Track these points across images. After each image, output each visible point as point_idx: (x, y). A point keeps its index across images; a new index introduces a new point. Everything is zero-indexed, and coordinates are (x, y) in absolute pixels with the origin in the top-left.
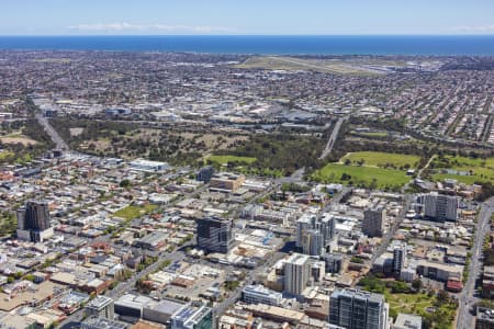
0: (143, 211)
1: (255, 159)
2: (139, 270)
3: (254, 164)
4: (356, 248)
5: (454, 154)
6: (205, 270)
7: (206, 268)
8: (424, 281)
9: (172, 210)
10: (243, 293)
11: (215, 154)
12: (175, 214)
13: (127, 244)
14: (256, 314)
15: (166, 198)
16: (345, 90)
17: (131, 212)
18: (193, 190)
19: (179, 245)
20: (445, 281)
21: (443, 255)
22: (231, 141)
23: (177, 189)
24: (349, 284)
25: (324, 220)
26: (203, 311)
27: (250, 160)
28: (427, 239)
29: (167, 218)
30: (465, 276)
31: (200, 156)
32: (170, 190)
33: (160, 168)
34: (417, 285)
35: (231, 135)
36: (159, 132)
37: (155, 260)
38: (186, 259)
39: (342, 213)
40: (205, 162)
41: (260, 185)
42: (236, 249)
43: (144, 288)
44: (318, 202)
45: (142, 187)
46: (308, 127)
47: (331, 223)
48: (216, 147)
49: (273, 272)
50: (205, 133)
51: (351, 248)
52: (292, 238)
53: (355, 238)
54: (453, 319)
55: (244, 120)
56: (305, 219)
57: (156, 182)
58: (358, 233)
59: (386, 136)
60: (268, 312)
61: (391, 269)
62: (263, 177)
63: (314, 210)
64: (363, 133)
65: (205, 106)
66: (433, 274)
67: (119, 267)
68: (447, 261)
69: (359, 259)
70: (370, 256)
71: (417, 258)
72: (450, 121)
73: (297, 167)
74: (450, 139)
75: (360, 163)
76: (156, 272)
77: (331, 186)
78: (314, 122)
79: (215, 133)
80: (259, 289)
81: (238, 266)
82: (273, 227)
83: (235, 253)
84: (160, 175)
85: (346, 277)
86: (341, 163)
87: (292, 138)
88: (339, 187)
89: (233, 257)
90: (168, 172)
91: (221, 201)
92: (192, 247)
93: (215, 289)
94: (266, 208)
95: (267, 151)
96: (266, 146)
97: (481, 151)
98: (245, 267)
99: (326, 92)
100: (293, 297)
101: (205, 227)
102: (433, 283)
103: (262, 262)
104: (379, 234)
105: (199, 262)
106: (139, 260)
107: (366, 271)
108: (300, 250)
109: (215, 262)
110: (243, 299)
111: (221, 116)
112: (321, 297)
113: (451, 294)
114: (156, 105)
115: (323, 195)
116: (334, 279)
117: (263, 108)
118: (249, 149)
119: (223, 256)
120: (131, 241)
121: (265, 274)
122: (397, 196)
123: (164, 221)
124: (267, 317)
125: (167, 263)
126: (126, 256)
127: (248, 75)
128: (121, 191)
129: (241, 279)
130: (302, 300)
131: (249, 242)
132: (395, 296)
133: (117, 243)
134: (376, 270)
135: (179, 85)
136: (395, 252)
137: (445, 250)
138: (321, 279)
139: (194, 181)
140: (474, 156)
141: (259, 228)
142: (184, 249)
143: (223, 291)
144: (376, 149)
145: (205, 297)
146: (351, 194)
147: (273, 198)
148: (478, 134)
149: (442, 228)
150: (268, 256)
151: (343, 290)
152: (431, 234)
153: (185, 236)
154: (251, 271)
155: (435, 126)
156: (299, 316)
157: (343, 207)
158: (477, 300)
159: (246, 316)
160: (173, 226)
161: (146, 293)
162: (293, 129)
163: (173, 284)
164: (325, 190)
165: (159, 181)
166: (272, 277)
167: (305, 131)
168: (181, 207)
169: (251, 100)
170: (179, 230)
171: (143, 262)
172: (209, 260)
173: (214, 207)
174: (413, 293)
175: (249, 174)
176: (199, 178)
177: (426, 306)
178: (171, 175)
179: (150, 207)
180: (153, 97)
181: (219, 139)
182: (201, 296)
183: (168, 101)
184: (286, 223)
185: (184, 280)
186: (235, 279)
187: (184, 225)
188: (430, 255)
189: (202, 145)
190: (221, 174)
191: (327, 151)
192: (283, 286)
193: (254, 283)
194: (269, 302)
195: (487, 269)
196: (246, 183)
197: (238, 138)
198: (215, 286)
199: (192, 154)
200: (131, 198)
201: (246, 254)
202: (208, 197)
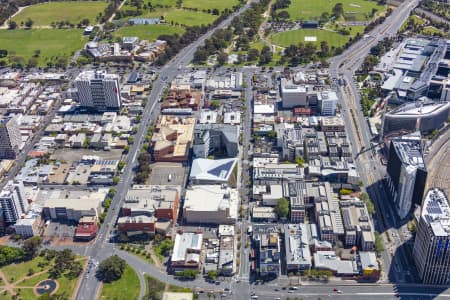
28: (76, 147)
66: (62, 216)
68: (91, 183)
71: (52, 187)
86: (5, 26)
104: (10, 154)
137: (93, 163)
149: (101, 124)
152: (81, 139)
188: (71, 178)
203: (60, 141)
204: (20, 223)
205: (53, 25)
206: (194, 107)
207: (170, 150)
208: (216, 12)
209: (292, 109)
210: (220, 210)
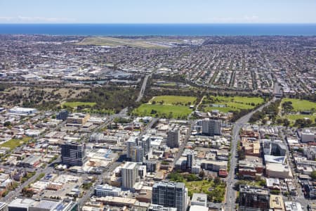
0: (21, 142)
1: (95, 103)
2: (23, 182)
3: (95, 107)
4: (164, 156)
5: (216, 95)
6: (69, 177)
7: (69, 176)
8: (206, 172)
9: (42, 140)
10: (95, 191)
11: (68, 101)
12: (44, 142)
13: (12, 165)
14: (105, 203)
15: (37, 132)
16: (148, 58)
17: (13, 143)
18: (55, 126)
19: (49, 163)
20: (218, 171)
21: (215, 155)
22: (78, 92)
23: (44, 126)
24: (162, 178)
25: (144, 140)
26: (72, 205)
27: (92, 104)
28: (205, 147)
29: (39, 146)
30: (228, 167)
31: (59, 103)
32: (39, 127)
33: (31, 112)
34: (202, 175)
35: (77, 89)
36: (28, 88)
37: (33, 174)
38: (55, 171)
39: (153, 134)
40: (62, 107)
41: (100, 120)
42: (88, 162)
43: (28, 193)
44: (138, 128)
45: (20, 126)
46: (127, 82)
47: (148, 141)
48: (68, 97)
49: (114, 175)
50: (60, 88)
51: (161, 156)
52: (124, 153)
53: (162, 149)
54: (224, 193)
55: (85, 78)
56: (132, 140)
57: (29, 122)
58: (164, 146)
59: (175, 85)
60: (113, 201)
61: (186, 167)
62: (101, 114)
63: (136, 134)
64: (161, 84)
65: (58, 70)
66: (210, 168)
67: (9, 181)
68: (217, 159)
69: (166, 162)
70: (172, 160)
71: (200, 159)
72: (211, 75)
73: (123, 107)
74: (212, 86)
75: (162, 103)
76: (35, 182)
77: (145, 118)
78: (131, 79)
79: (66, 87)
80: (106, 186)
81: (90, 173)
82: (111, 146)
83: (87, 165)
84: (31, 117)
85: (159, 174)
86: (150, 103)
87: (118, 89)
88: (150, 118)
89: (86, 167)
90: (37, 115)
91: (75, 132)
92: (59, 164)
93: (77, 190)
94: (105, 134)
95: (102, 98)
96: (101, 94)
97: (230, 93)
98: (95, 173)
99: (136, 59)
100: (128, 189)
101: (66, 149)
102: (211, 173)
103: (105, 169)
104: (177, 146)
105: (64, 173)
106: (22, 175)
107: (171, 169)
108: (130, 160)
109: (75, 172)
110: (96, 194)
111: (70, 76)
112: (145, 188)
113: (221, 179)
114: (24, 70)
115: (141, 124)
116: (152, 176)
117: (97, 70)
118: (90, 97)
119: (80, 167)
120: (15, 163)
121: (109, 177)
122: (185, 122)
123: (37, 148)
124: (112, 204)
125: (43, 176)
126: (13, 173)
127: (85, 49)
128: (5, 129)
129: (93, 182)
130: (133, 191)
131: (96, 157)
132: (190, 183)
133: (5, 165)
134: (177, 168)
135: (39, 56)
136: (187, 156)
137: (216, 152)
138: (144, 177)
139: (56, 120)
140: (227, 95)
141: (102, 148)
142: (53, 165)
143: (82, 190)
144: (170, 94)
145: (70, 196)
146: (158, 122)
147: (109, 128)
148: (228, 82)
149: (213, 140)
150: (109, 165)
151: (160, 182)
152: (207, 143)
153: (52, 156)
154: (99, 176)
155: (203, 78)
156: (133, 201)
157: (154, 131)
158: (237, 181)
159: (99, 205)
160: (44, 151)
161: (29, 197)
162: (118, 83)
163: (48, 189)
164: (141, 121)
165: (31, 121)
166: (113, 178)
167: (125, 84)
168: (49, 138)
169: (89, 65)
170: (48, 153)
171: (25, 176)
172: (71, 171)
173: (71, 136)
174: (199, 180)
175: (92, 113)
176: (58, 117)
177: (208, 187)
178: (39, 117)
179: (27, 139)
180: (22, 65)
181: (70, 91)
182: (67, 195)
183: (32, 67)
184: (119, 143)
185: (54, 186)
186: (90, 182)
187: (51, 149)
188: (207, 157)
189: (58, 96)
190: (73, 114)
191: (140, 96)
192: (121, 184)
193: (102, 184)
194: (113, 195)
195: (240, 162)
196: (90, 120)
197: (83, 90)
198: (76, 187)
199: (53, 102)
200: (12, 133)
201: (95, 165)
202: (66, 130)
203: (197, 144)
204: (193, 167)
205: (173, 103)
206: (257, 138)
207: (252, 151)
208: (253, 105)
209: (307, 143)
210: (285, 172)
